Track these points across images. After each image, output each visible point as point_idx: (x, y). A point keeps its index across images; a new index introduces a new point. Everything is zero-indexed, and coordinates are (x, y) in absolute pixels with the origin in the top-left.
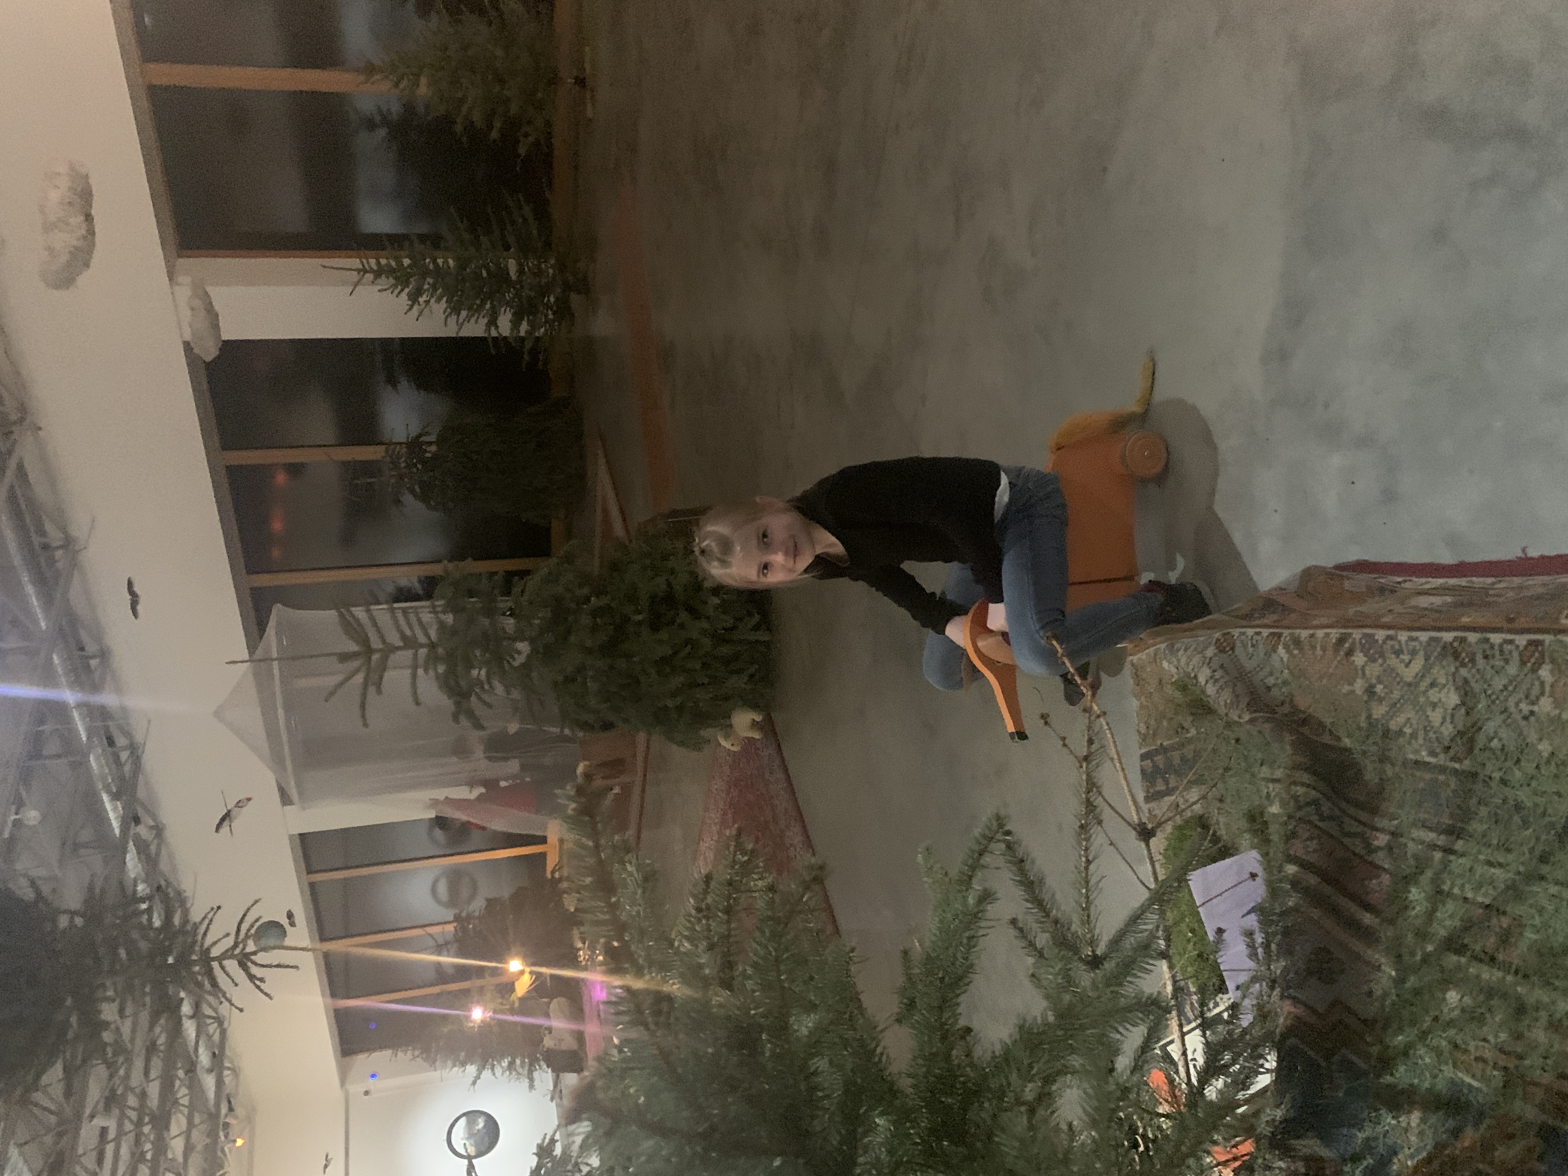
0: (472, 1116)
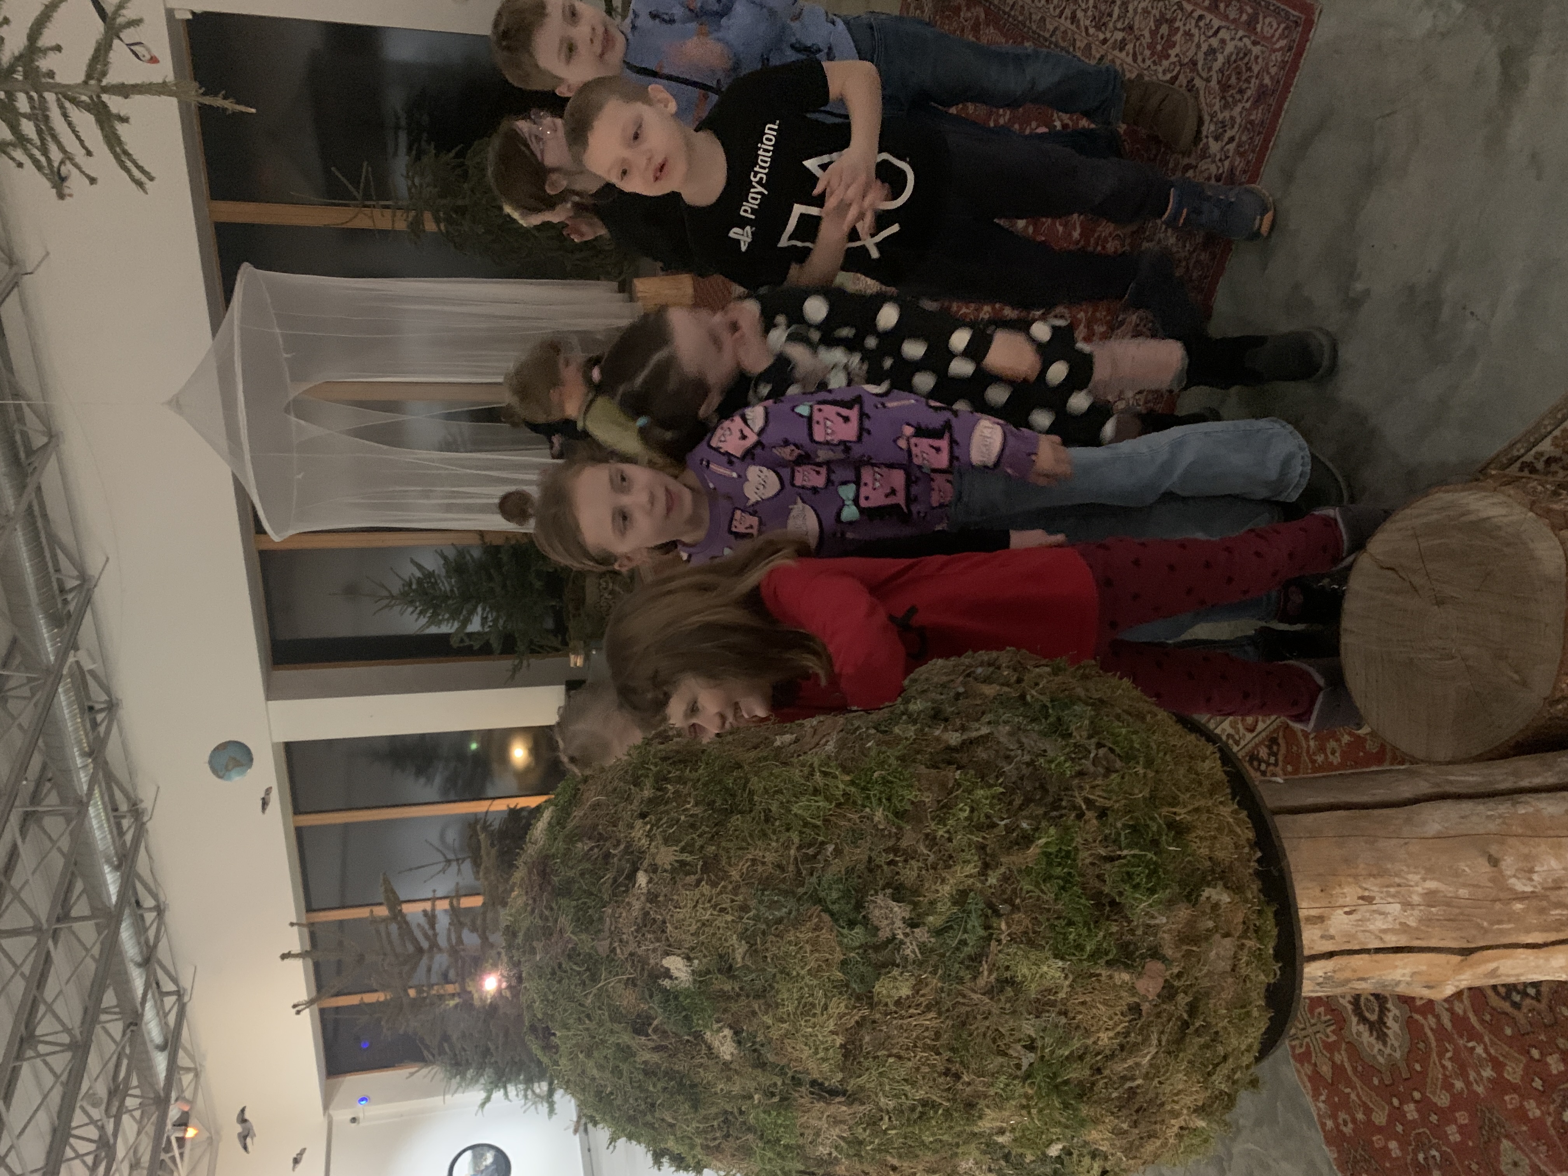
0: (478, 1149)
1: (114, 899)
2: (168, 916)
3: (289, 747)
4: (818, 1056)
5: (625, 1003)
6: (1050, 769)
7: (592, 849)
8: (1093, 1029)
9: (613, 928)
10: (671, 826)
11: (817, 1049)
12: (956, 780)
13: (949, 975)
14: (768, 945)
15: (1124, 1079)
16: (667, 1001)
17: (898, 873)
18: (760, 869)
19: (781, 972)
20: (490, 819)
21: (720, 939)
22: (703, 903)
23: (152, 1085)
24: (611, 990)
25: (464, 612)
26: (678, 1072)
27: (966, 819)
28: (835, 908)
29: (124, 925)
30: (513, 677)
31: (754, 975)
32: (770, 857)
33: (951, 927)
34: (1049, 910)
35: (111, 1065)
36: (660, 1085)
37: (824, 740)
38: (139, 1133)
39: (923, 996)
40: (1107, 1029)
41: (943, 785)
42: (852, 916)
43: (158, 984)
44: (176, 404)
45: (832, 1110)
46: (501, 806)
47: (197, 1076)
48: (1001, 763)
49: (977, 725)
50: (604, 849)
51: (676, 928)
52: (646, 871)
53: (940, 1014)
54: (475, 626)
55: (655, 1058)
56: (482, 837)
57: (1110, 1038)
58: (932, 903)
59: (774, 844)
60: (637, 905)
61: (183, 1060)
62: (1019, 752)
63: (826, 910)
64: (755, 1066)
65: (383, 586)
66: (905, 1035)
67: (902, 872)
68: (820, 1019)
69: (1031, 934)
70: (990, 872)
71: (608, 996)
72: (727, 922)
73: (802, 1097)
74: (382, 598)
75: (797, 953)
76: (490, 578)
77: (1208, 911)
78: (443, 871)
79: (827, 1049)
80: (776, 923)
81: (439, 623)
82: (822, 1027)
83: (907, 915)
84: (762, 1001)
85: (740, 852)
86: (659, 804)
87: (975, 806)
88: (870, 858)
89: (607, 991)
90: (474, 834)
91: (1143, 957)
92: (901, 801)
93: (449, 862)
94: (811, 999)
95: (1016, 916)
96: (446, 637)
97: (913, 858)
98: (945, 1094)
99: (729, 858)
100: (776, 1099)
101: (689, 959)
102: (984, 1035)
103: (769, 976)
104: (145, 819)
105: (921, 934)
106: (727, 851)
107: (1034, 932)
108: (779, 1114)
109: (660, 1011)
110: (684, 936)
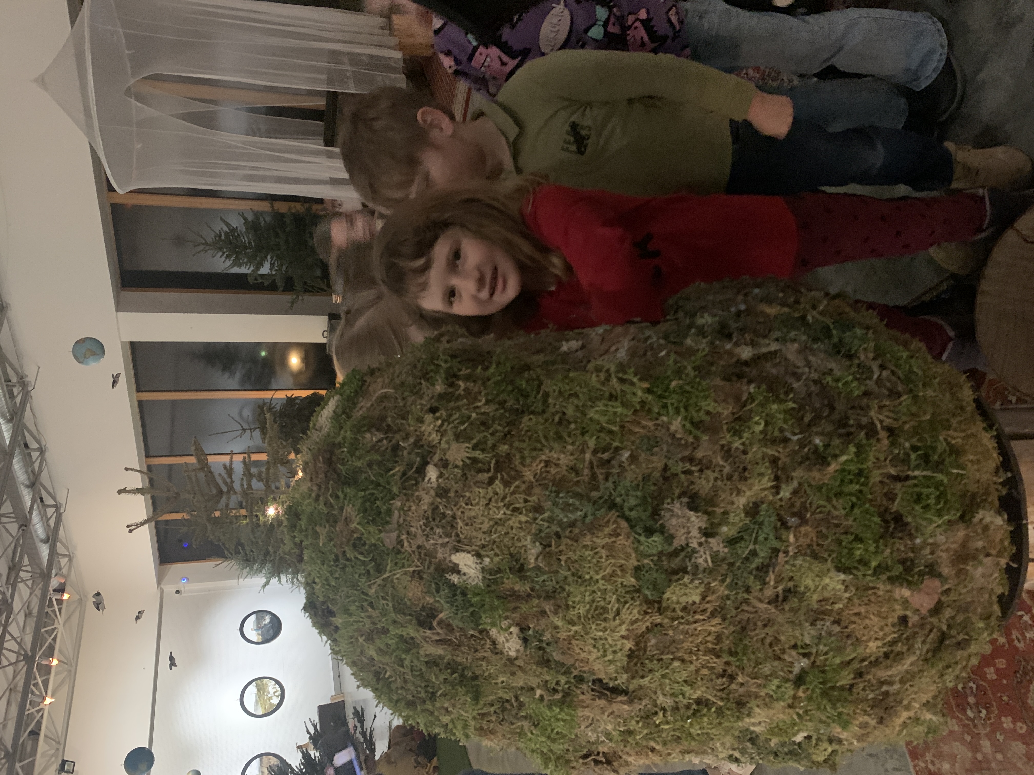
0: (260, 614)
1: (8, 442)
2: (47, 454)
3: (132, 344)
4: (607, 658)
5: (410, 594)
6: (838, 387)
7: (380, 441)
8: (864, 638)
9: (401, 521)
10: (462, 423)
11: (605, 651)
12: (750, 393)
13: (736, 584)
14: (562, 547)
15: (882, 683)
16: (455, 595)
17: (693, 483)
18: (553, 470)
19: (573, 575)
20: (274, 403)
21: (513, 538)
22: (496, 502)
23: (39, 565)
24: (395, 581)
25: (258, 259)
26: (460, 664)
27: (761, 432)
28: (633, 514)
29: (15, 460)
30: (291, 307)
31: (545, 577)
32: (565, 460)
33: (742, 538)
34: (837, 526)
35: (10, 551)
36: (442, 677)
37: (614, 348)
38: (31, 594)
39: (708, 602)
40: (877, 639)
41: (737, 399)
42: (649, 523)
43: (42, 500)
44: (41, 81)
45: (615, 707)
46: (281, 395)
47: (70, 560)
48: (791, 380)
49: (766, 341)
50: (394, 441)
51: (467, 525)
52: (435, 465)
53: (724, 619)
54: (265, 270)
55: (439, 651)
56: (268, 415)
57: (877, 647)
58: (726, 513)
59: (570, 447)
60: (427, 499)
61: (60, 548)
62: (806, 370)
63: (623, 516)
64: (538, 663)
65: (201, 236)
66: (690, 639)
67: (699, 481)
68: (613, 624)
69: (815, 547)
70: (783, 486)
71: (393, 587)
72: (520, 522)
73: (583, 693)
74: (199, 245)
75: (593, 558)
76: (277, 236)
77: (979, 531)
78: (241, 436)
79: (615, 652)
80: (570, 526)
81: (240, 266)
82: (613, 631)
83: (704, 525)
84: (552, 602)
85: (534, 453)
86: (449, 401)
87: (769, 419)
88: (666, 465)
89: (392, 581)
90: (262, 412)
91: (921, 574)
92: (698, 411)
93: (244, 430)
94: (602, 603)
95: (803, 529)
96: (245, 276)
97: (707, 468)
98: (719, 694)
99: (523, 458)
100: (558, 696)
101: (478, 555)
102: (763, 640)
103: (561, 578)
104: (30, 389)
105: (716, 544)
106: (520, 450)
107: (818, 545)
108: (561, 710)
109: (446, 606)
110: (474, 534)
